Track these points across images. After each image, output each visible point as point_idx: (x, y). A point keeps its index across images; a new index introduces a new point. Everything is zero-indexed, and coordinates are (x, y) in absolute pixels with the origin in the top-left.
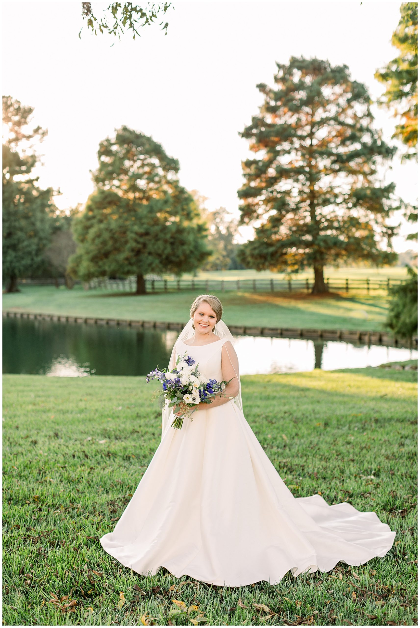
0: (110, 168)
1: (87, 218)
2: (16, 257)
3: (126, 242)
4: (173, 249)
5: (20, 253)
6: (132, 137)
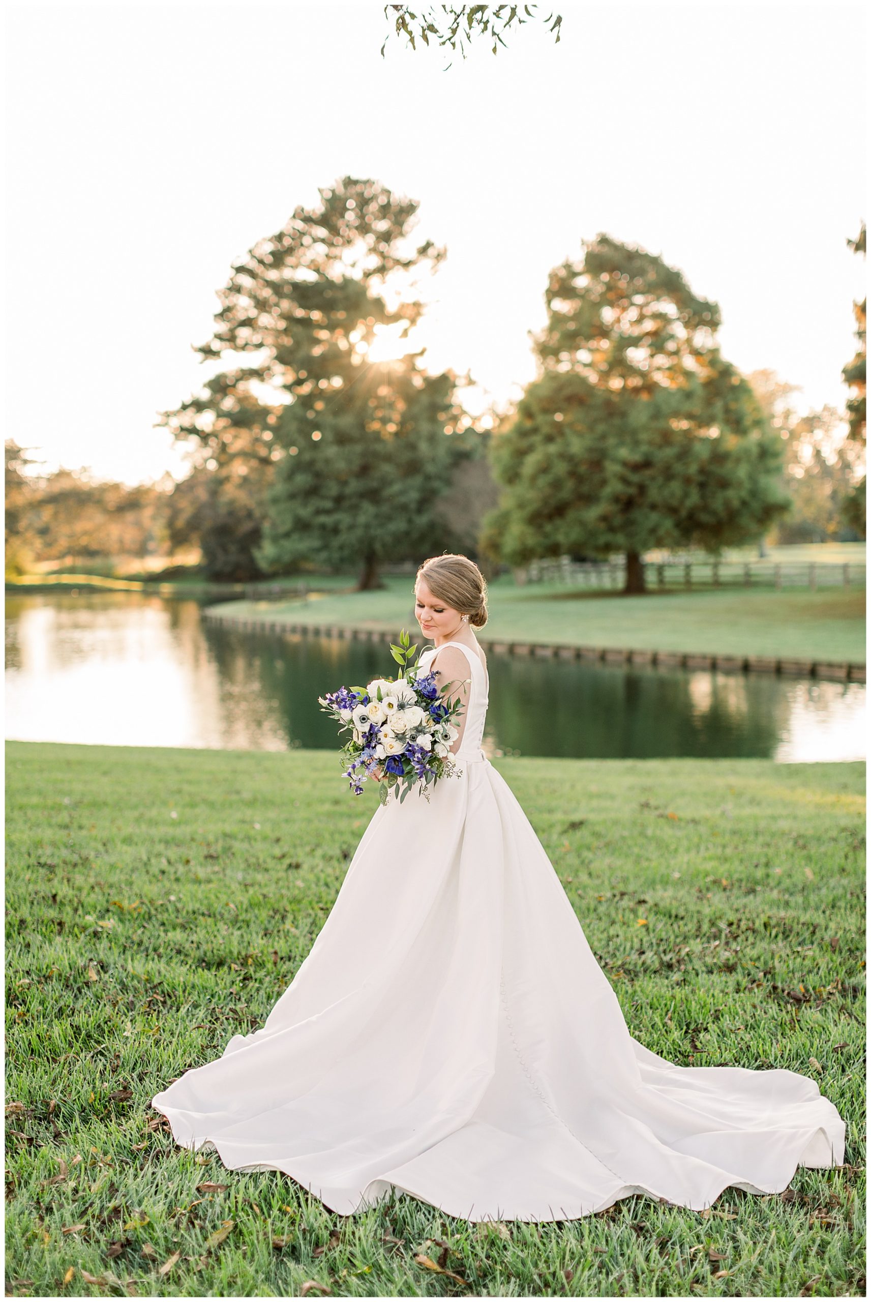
0: (572, 326)
1: (522, 433)
2: (377, 516)
3: (604, 482)
4: (703, 497)
6: (617, 257)
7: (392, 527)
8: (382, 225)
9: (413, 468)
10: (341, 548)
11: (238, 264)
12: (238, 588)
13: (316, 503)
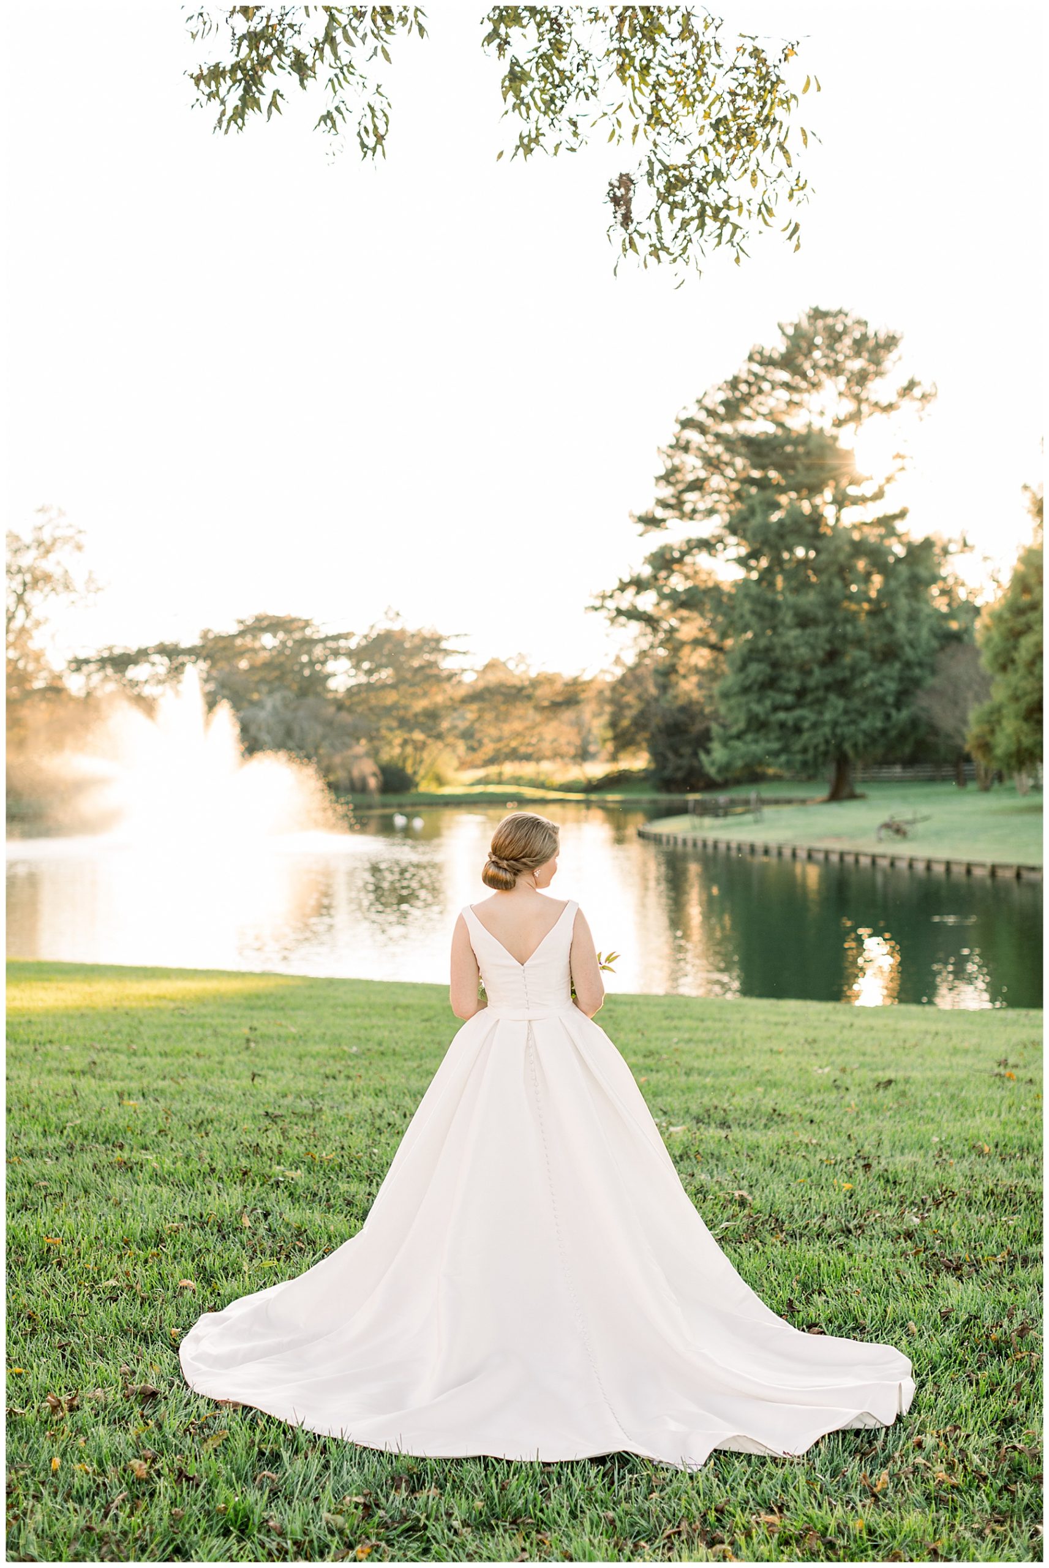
2: (846, 712)
5: (857, 702)
7: (865, 724)
8: (856, 365)
9: (889, 654)
10: (805, 750)
11: (683, 417)
12: (692, 797)
13: (773, 697)
